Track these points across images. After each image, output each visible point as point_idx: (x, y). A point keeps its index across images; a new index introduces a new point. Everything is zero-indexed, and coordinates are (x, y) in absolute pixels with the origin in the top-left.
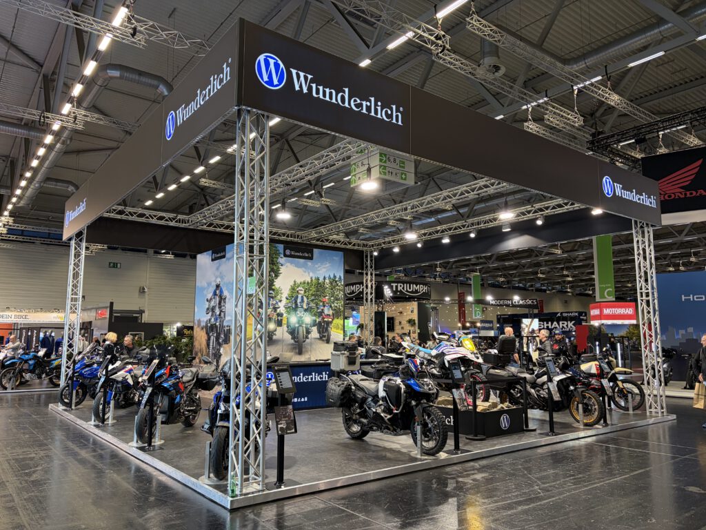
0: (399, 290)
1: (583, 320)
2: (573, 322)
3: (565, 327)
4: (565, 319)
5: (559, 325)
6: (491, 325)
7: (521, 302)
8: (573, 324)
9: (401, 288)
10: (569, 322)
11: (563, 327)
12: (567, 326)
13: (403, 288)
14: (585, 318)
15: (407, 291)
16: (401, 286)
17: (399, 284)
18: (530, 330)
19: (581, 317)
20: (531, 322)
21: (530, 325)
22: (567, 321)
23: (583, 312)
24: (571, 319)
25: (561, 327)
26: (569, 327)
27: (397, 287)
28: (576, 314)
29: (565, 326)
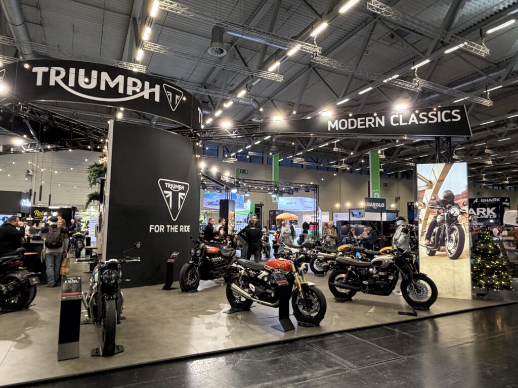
0: (52, 83)
1: (506, 206)
2: (493, 208)
3: (484, 214)
4: (483, 205)
5: (476, 212)
6: (383, 205)
7: (413, 119)
8: (494, 211)
9: (59, 80)
10: (488, 209)
11: (481, 214)
12: (486, 213)
13: (66, 80)
14: (508, 204)
15: (77, 87)
16: (58, 73)
17: (53, 71)
18: (441, 196)
19: (504, 203)
20: (445, 173)
21: (441, 181)
22: (486, 208)
23: (506, 198)
24: (491, 205)
25: (478, 214)
26: (488, 213)
27: (46, 76)
28: (498, 200)
29: (483, 212)
